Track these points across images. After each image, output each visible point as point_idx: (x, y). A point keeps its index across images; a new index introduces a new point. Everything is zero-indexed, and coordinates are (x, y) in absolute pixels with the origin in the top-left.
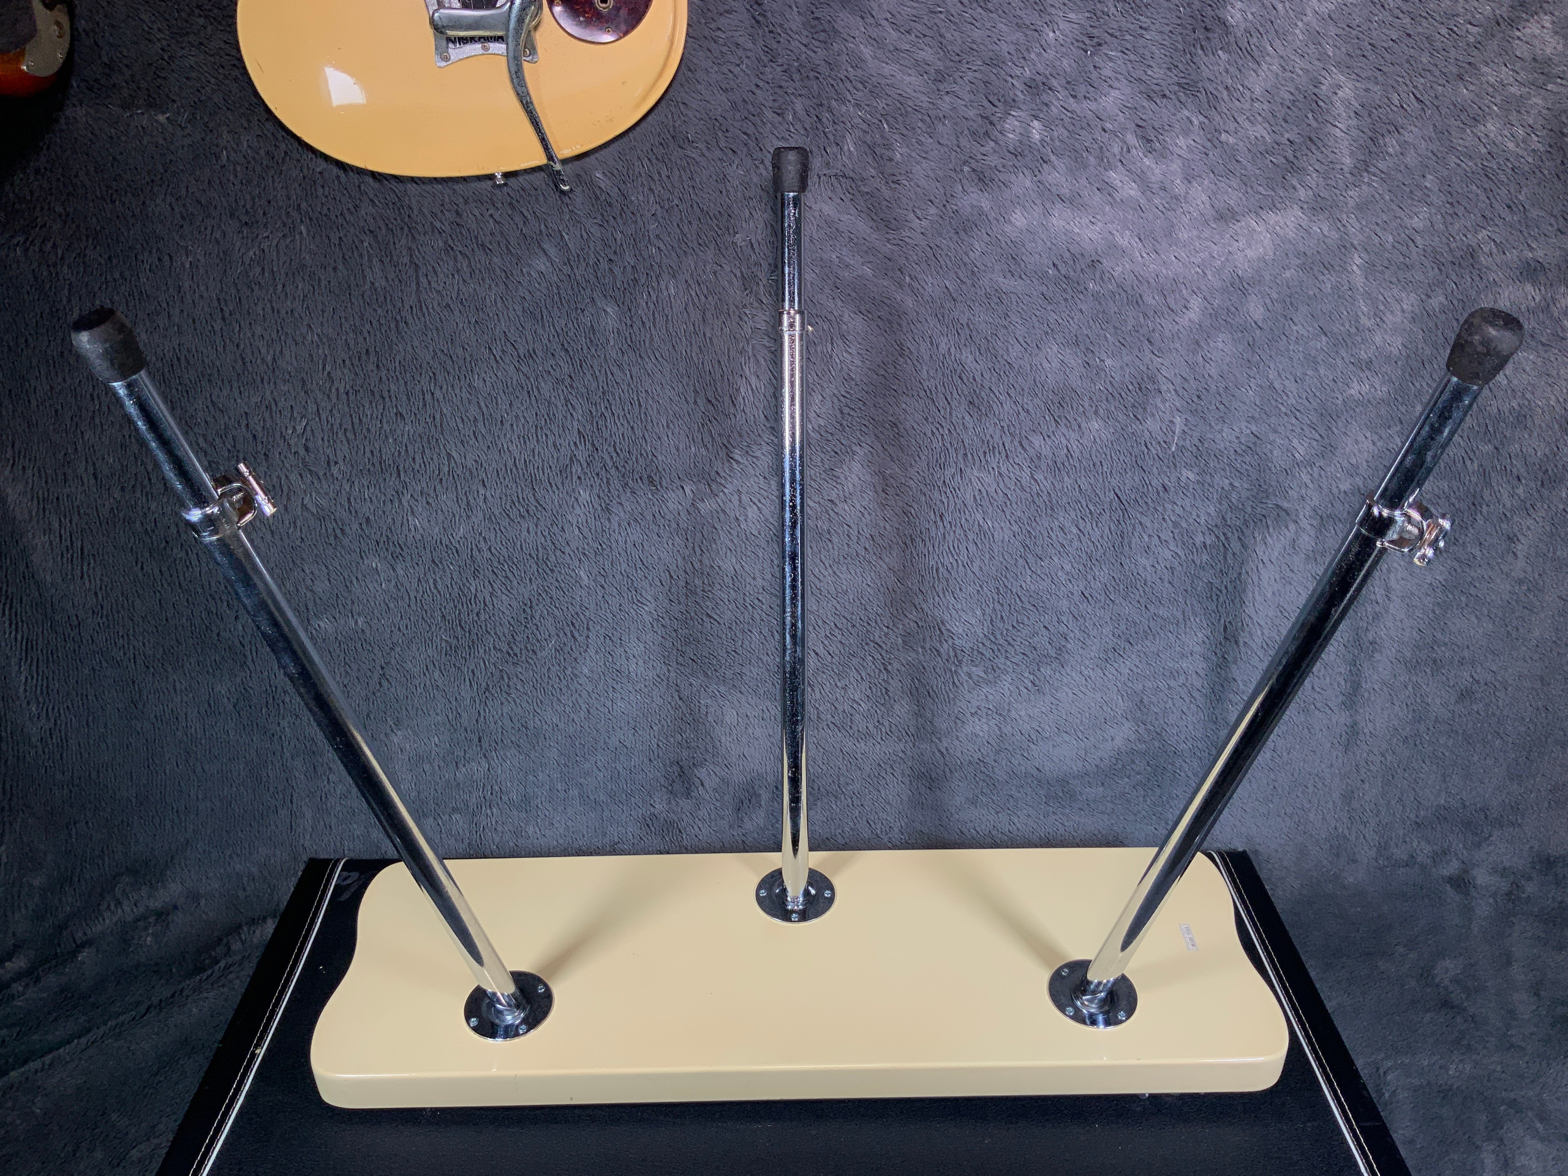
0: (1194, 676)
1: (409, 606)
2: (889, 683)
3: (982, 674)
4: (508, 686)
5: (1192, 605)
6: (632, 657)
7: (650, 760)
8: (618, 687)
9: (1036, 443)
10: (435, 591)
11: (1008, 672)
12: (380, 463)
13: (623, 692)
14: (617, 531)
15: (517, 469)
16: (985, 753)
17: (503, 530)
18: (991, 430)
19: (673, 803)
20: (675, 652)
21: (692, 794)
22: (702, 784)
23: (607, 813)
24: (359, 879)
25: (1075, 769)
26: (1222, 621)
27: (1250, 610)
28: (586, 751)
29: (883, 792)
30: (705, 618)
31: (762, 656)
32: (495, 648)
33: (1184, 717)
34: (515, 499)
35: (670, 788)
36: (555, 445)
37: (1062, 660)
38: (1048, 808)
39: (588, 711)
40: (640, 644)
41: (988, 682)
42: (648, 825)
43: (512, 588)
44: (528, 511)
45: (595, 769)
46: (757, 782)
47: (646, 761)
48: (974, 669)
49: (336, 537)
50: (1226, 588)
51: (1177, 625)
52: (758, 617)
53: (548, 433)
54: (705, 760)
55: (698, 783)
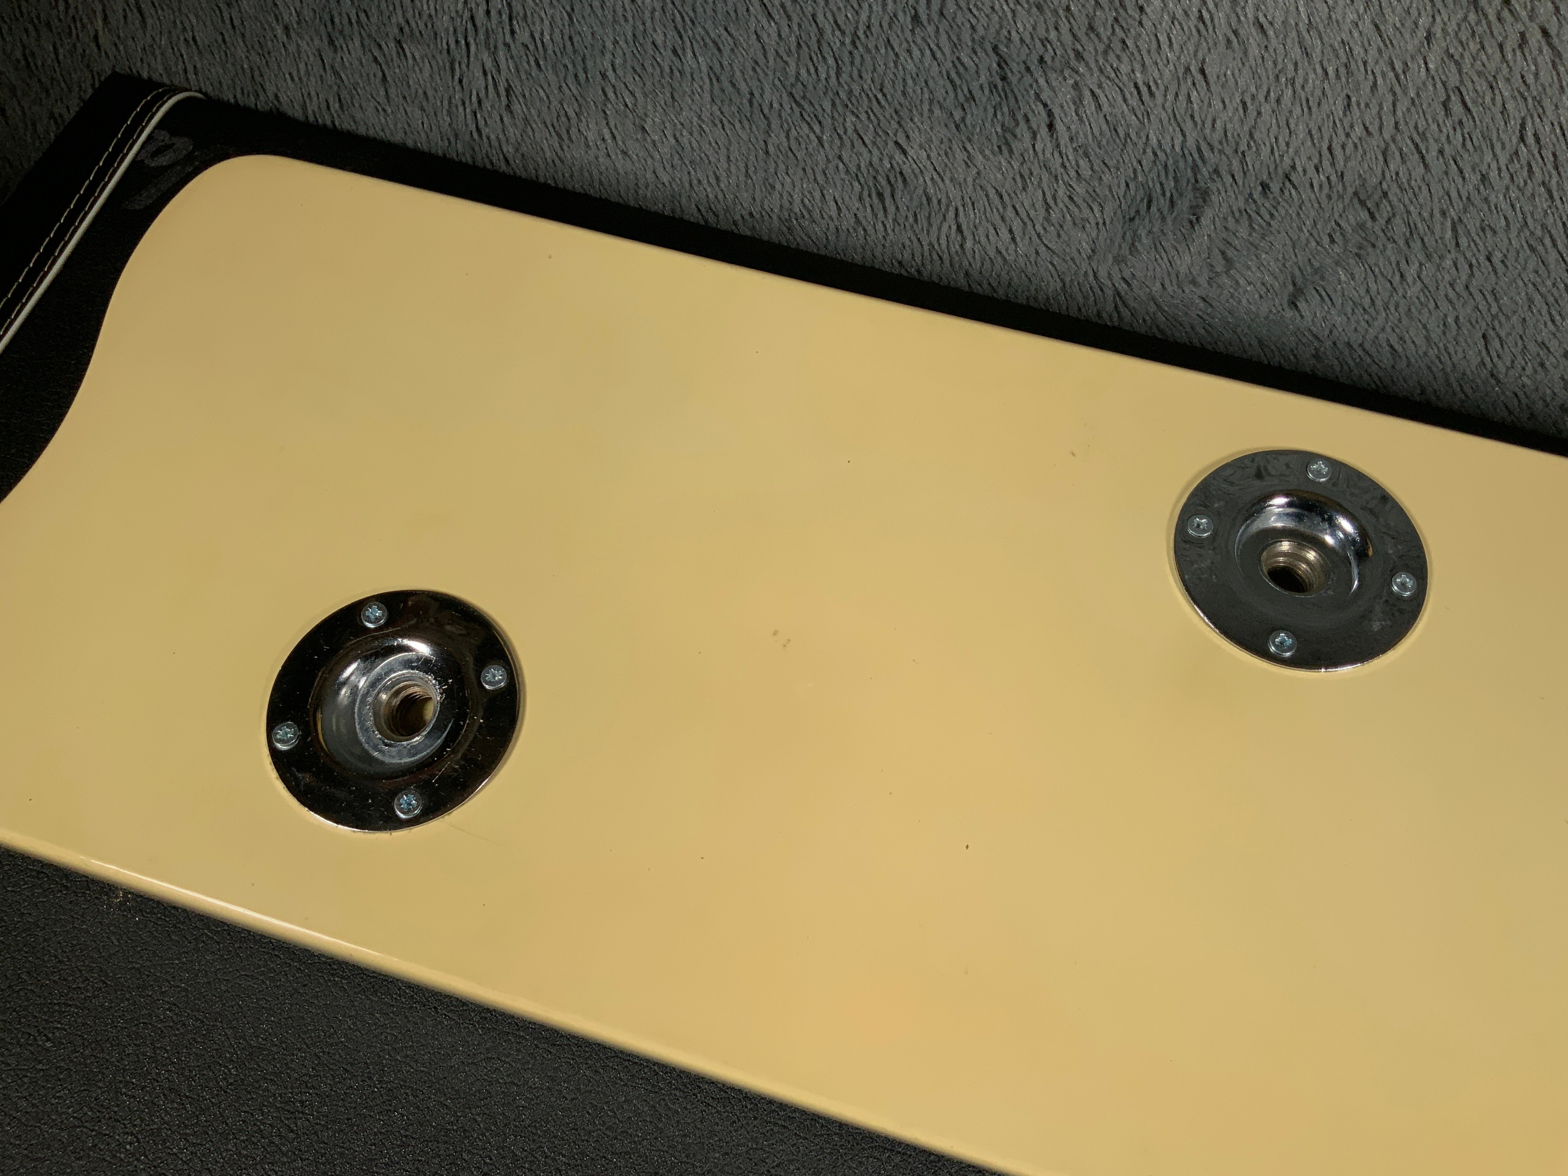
7: (916, 18)
19: (960, 156)
21: (1015, 145)
22: (1051, 126)
23: (777, 138)
35: (958, 115)
42: (880, 195)
46: (1212, 159)
47: (905, 19)
54: (1079, 56)
55: (1040, 119)
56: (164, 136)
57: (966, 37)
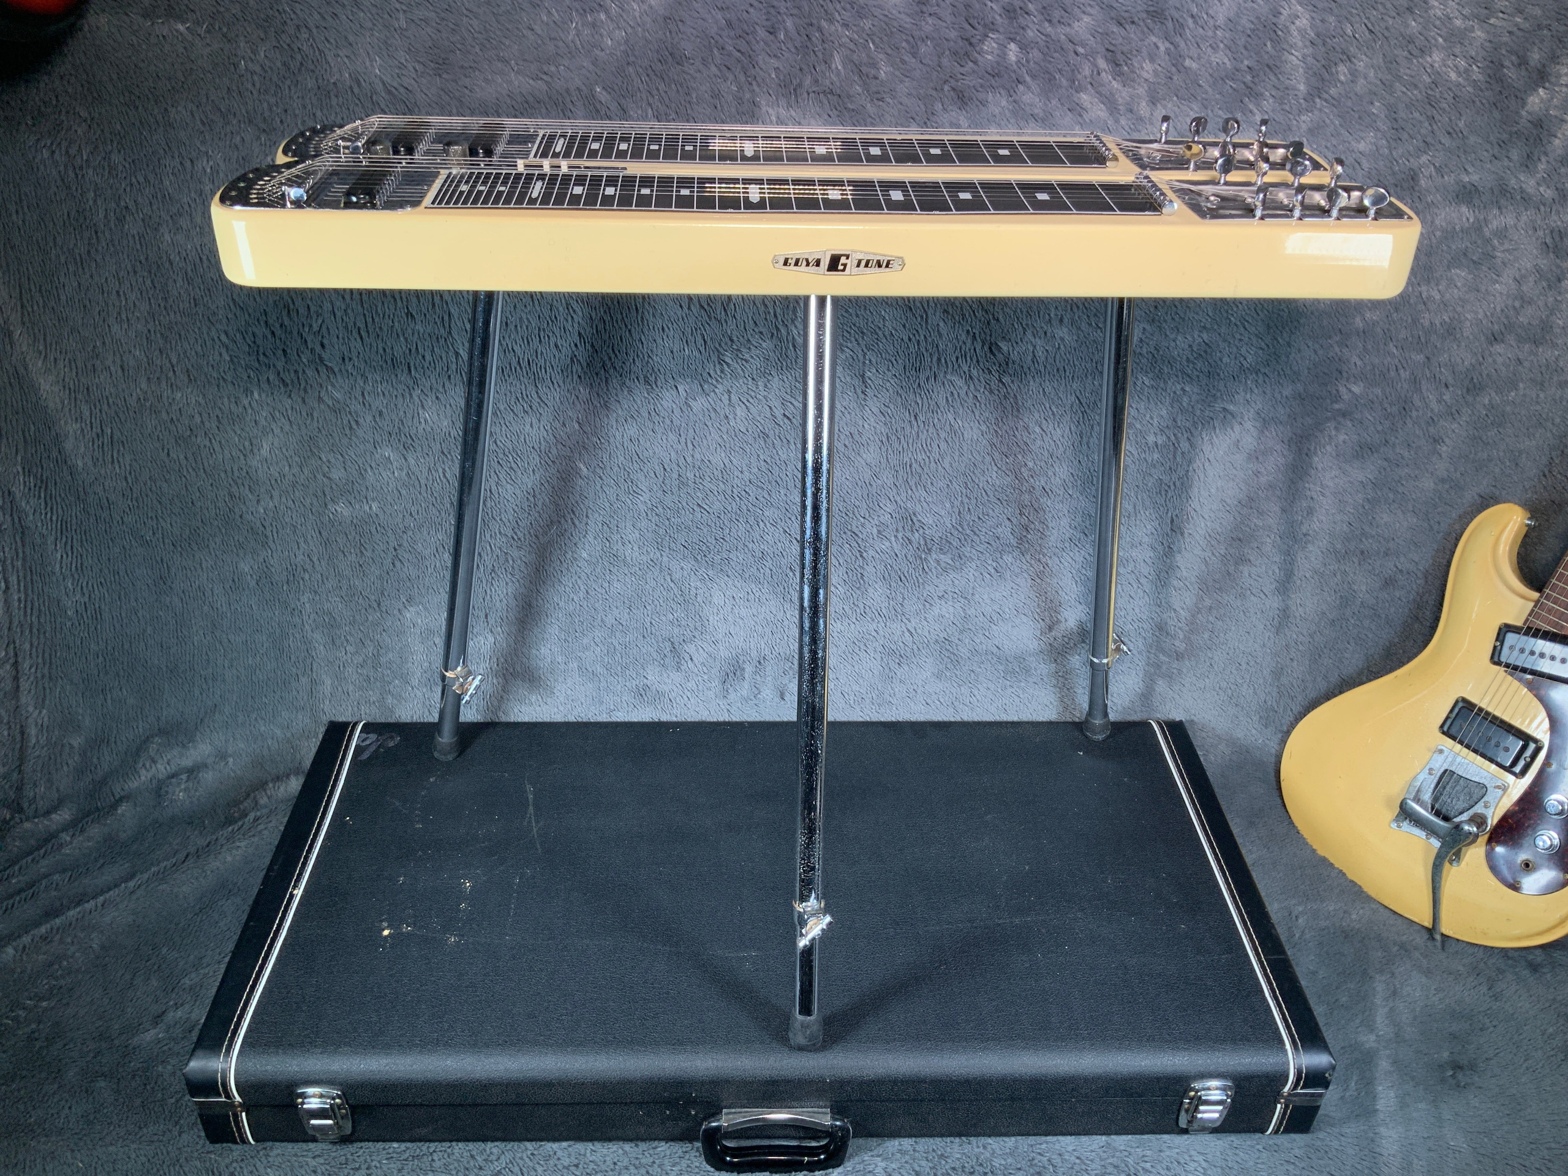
0: (1142, 564)
1: (420, 493)
2: (863, 568)
3: (950, 562)
4: (513, 568)
5: (1143, 500)
6: (627, 543)
7: (644, 636)
8: (614, 570)
9: (1005, 348)
10: (444, 480)
11: (973, 559)
12: (392, 360)
13: (618, 574)
14: (615, 427)
15: (521, 368)
16: (950, 633)
17: (508, 424)
18: (964, 337)
19: (665, 675)
20: (667, 538)
21: (682, 667)
22: (691, 658)
23: (603, 684)
24: (378, 740)
25: (1031, 647)
26: (1170, 514)
27: (1195, 504)
28: (585, 628)
29: (856, 667)
30: (695, 508)
31: (747, 543)
32: (500, 533)
33: (1131, 600)
34: (519, 395)
35: (662, 662)
36: (556, 346)
37: (1023, 549)
38: (1005, 681)
39: (587, 592)
40: (636, 531)
41: (955, 569)
43: (516, 478)
44: (531, 407)
45: (592, 644)
46: (741, 658)
47: (640, 638)
48: (942, 556)
49: (351, 428)
50: (1174, 484)
51: (1129, 517)
52: (745, 508)
53: (551, 334)
54: (694, 637)
55: (687, 657)
56: (364, 735)
57: (660, 639)
